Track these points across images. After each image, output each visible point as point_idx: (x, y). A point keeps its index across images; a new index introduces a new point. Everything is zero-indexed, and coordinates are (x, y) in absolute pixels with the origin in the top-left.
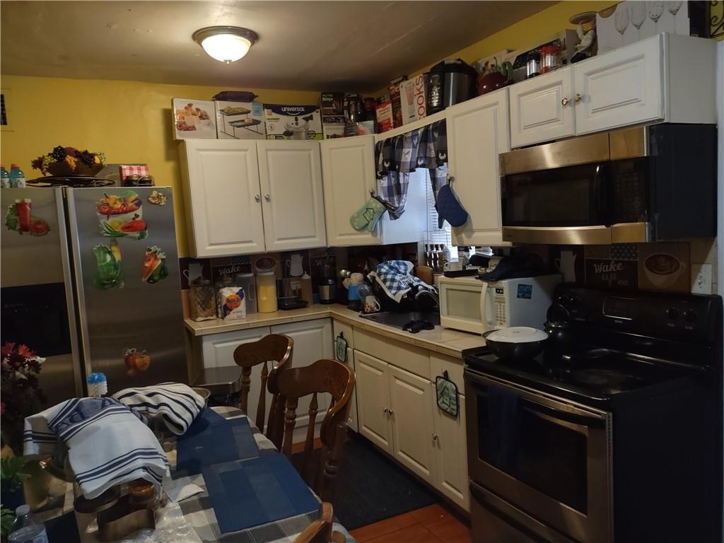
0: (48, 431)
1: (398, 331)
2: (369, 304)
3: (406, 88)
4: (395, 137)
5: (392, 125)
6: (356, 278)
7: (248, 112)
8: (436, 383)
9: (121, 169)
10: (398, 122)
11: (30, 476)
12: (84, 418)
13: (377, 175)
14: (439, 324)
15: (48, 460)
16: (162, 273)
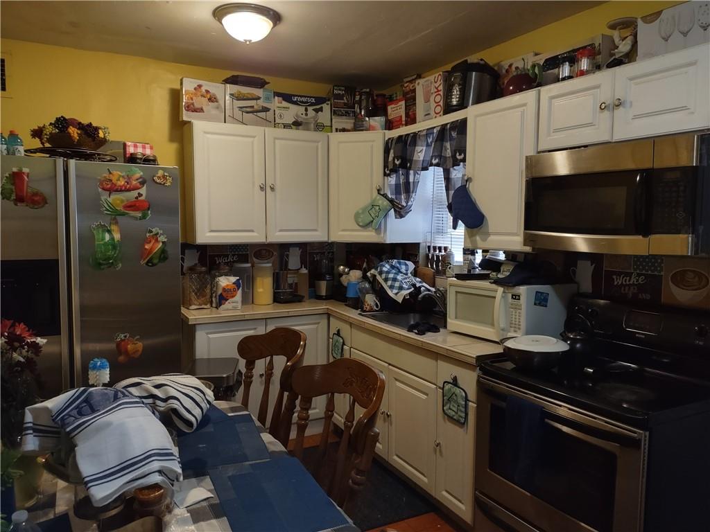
0: (52, 424)
1: (404, 332)
2: (369, 302)
3: (423, 85)
4: (408, 135)
5: (404, 123)
6: (355, 275)
7: (259, 98)
8: (443, 389)
9: (125, 145)
10: (411, 119)
11: (22, 472)
12: (93, 411)
13: (384, 172)
14: (445, 327)
15: (47, 456)
16: (162, 256)
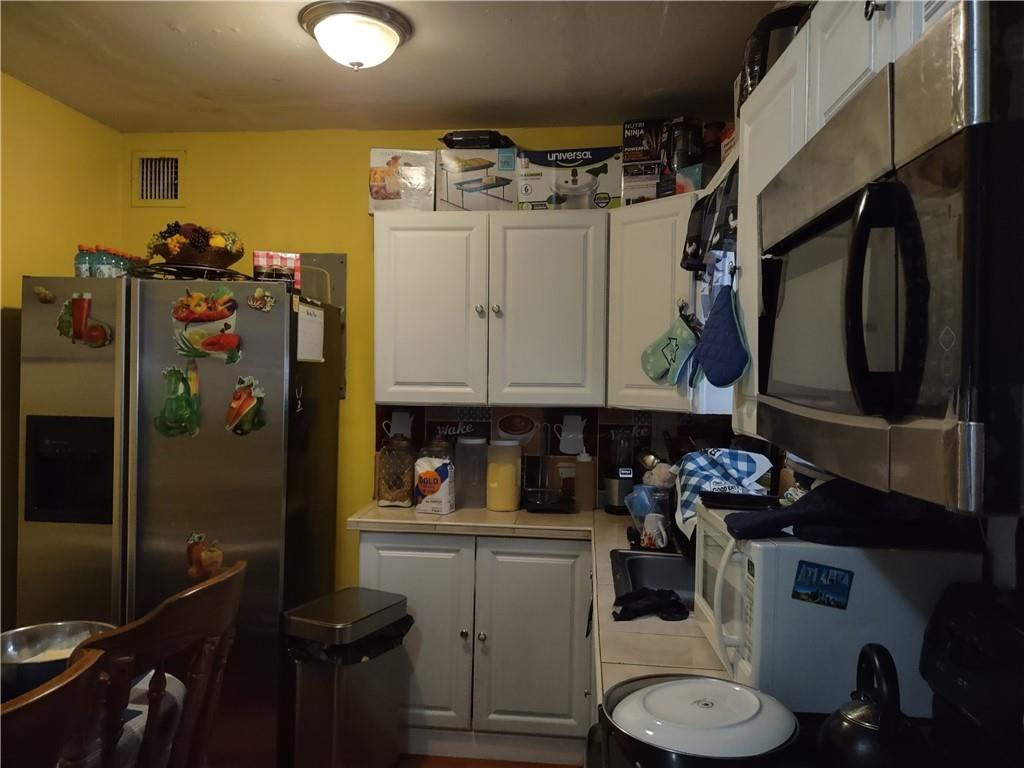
2: (650, 529)
7: (491, 165)
9: (254, 256)
16: (256, 420)
